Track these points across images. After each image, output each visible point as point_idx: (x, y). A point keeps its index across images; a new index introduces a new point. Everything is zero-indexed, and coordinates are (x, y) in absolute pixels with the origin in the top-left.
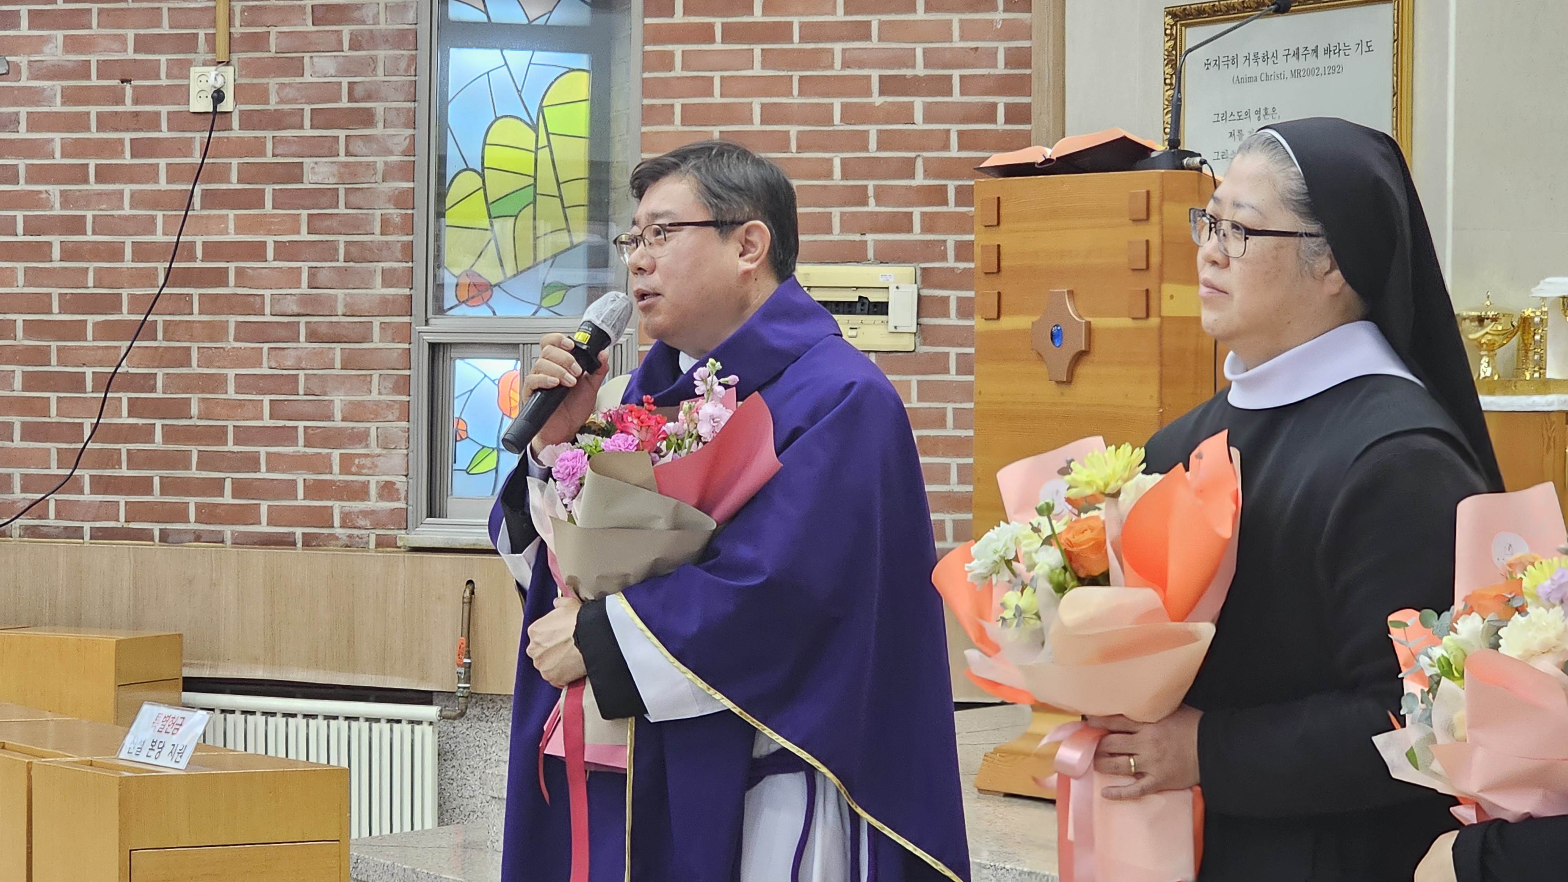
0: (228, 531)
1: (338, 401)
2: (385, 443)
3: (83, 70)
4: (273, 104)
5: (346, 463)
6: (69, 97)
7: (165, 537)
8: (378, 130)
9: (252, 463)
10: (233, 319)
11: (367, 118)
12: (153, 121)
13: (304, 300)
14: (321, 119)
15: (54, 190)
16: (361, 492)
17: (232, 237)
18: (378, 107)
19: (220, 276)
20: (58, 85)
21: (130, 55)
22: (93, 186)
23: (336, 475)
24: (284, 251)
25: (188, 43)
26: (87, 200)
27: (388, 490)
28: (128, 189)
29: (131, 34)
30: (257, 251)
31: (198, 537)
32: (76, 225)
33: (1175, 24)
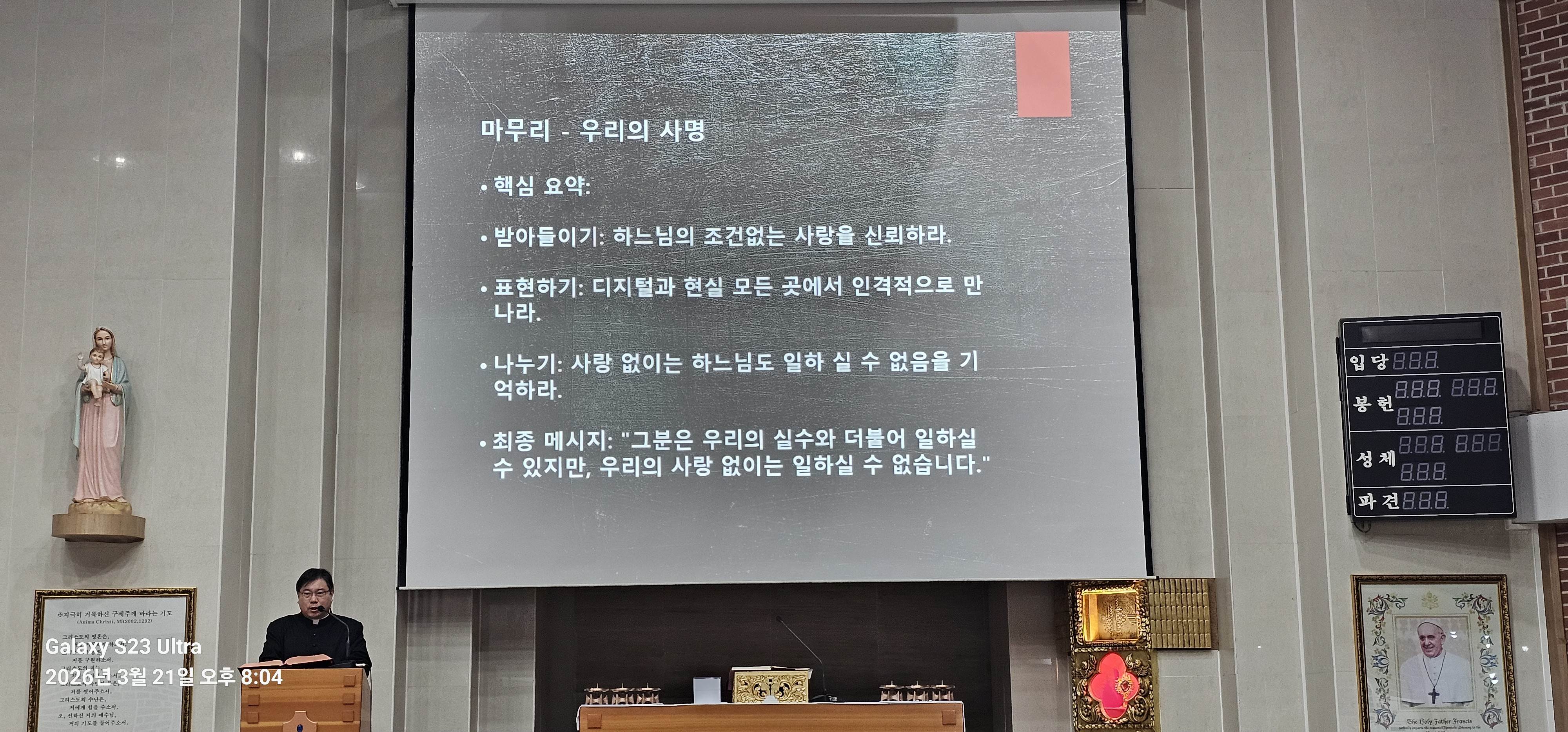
33: (41, 597)
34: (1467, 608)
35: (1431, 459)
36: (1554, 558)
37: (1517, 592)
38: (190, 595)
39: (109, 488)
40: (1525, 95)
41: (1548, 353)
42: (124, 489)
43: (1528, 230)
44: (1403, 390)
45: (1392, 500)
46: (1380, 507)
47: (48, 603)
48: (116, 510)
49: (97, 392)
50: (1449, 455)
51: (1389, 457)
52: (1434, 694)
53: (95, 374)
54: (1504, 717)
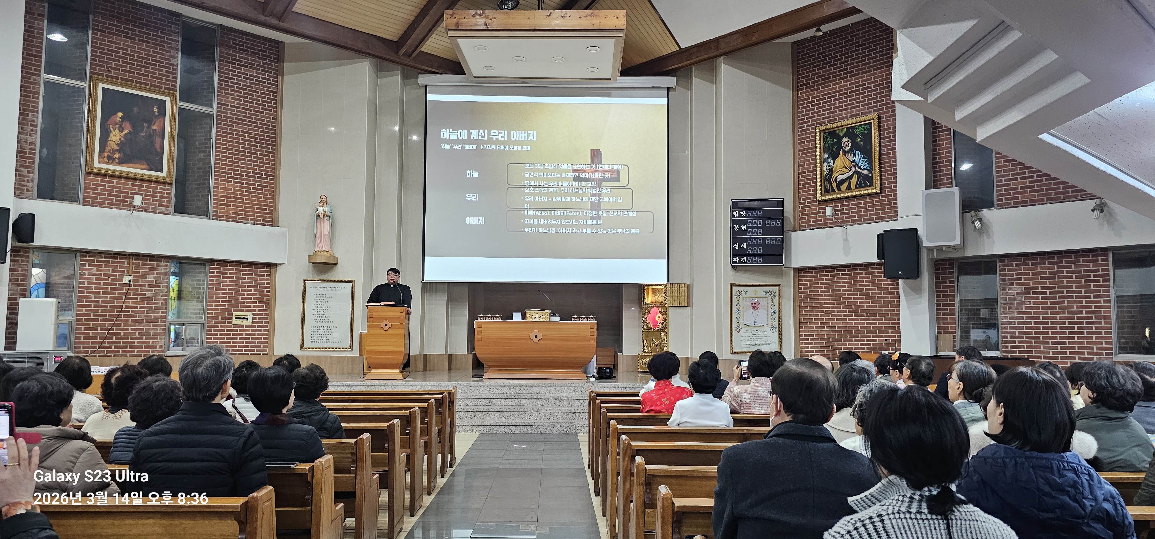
0: (128, 354)
1: (152, 332)
2: (161, 339)
3: (100, 275)
4: (140, 283)
5: (153, 343)
6: (96, 279)
7: (115, 356)
8: (161, 288)
9: (134, 343)
10: (130, 319)
11: (159, 287)
12: (115, 284)
13: (145, 316)
14: (149, 286)
15: (93, 295)
16: (156, 347)
17: (131, 305)
18: (161, 285)
19: (128, 312)
20: (94, 277)
21: (111, 273)
22: (101, 295)
23: (151, 345)
24: (141, 307)
25: (124, 272)
26: (100, 297)
27: (161, 347)
28: (109, 296)
29: (111, 269)
30: (136, 308)
31: (122, 356)
32: (98, 302)
33: (305, 282)
34: (768, 295)
35: (758, 246)
36: (797, 279)
37: (784, 290)
38: (353, 282)
39: (326, 247)
40: (798, 124)
41: (800, 211)
42: (331, 248)
43: (796, 170)
44: (750, 224)
45: (744, 259)
46: (740, 262)
47: (307, 284)
48: (328, 254)
49: (322, 216)
50: (764, 245)
51: (744, 246)
52: (755, 322)
53: (321, 210)
54: (777, 330)
